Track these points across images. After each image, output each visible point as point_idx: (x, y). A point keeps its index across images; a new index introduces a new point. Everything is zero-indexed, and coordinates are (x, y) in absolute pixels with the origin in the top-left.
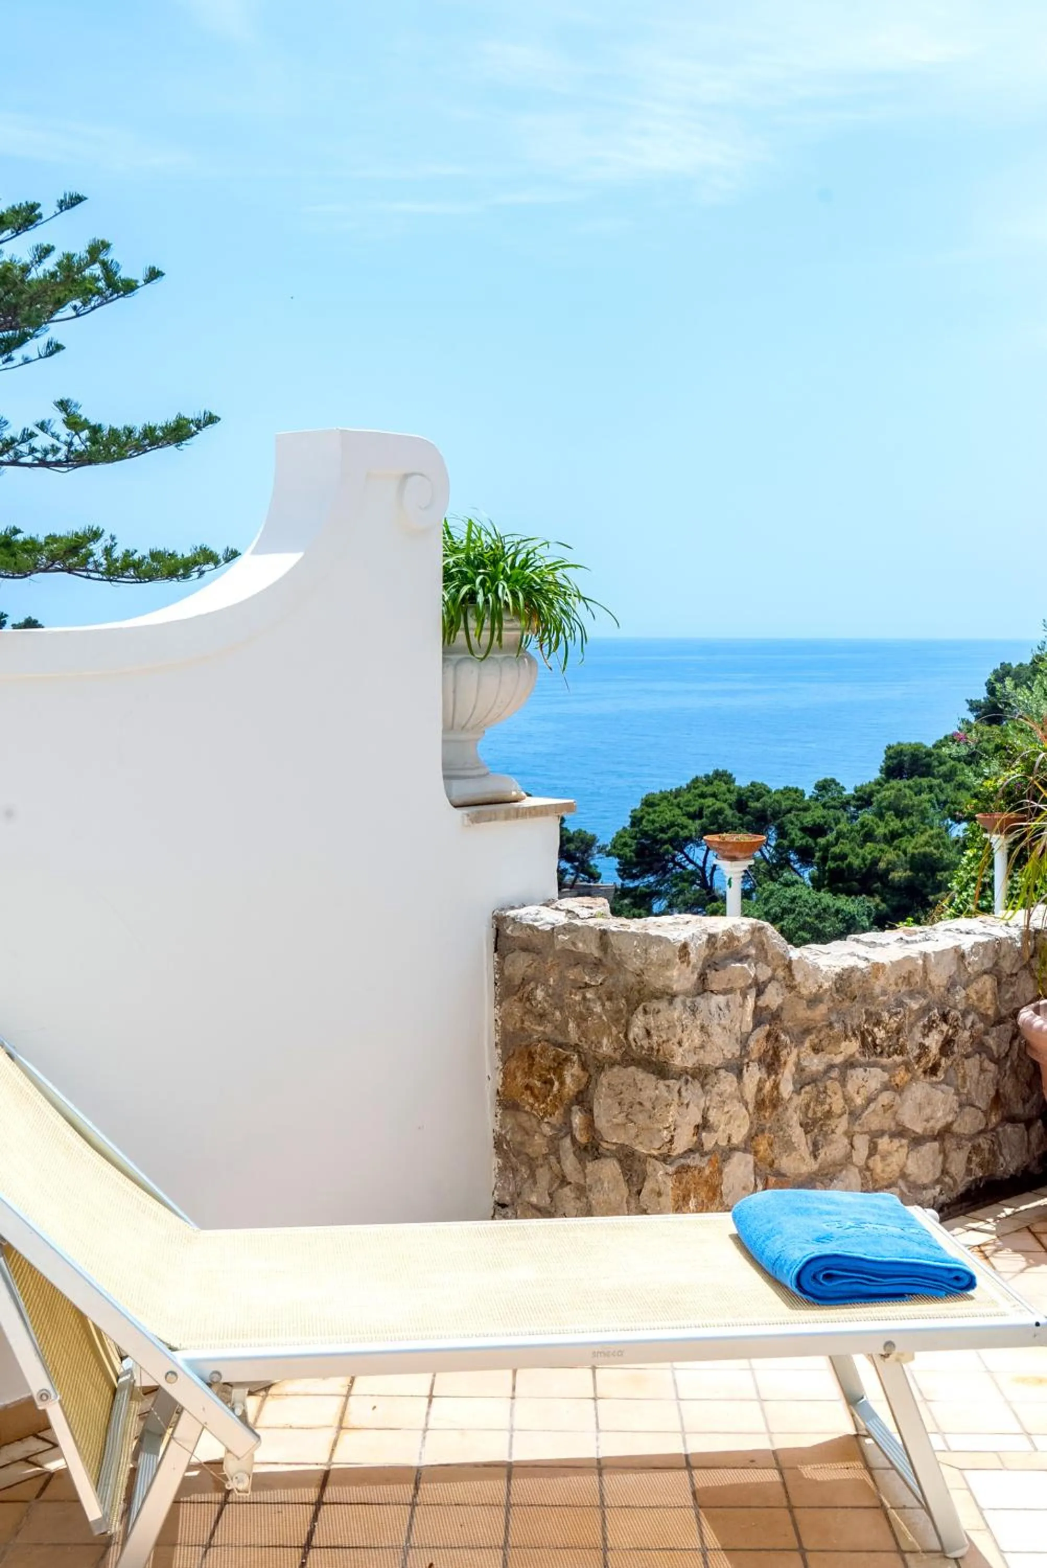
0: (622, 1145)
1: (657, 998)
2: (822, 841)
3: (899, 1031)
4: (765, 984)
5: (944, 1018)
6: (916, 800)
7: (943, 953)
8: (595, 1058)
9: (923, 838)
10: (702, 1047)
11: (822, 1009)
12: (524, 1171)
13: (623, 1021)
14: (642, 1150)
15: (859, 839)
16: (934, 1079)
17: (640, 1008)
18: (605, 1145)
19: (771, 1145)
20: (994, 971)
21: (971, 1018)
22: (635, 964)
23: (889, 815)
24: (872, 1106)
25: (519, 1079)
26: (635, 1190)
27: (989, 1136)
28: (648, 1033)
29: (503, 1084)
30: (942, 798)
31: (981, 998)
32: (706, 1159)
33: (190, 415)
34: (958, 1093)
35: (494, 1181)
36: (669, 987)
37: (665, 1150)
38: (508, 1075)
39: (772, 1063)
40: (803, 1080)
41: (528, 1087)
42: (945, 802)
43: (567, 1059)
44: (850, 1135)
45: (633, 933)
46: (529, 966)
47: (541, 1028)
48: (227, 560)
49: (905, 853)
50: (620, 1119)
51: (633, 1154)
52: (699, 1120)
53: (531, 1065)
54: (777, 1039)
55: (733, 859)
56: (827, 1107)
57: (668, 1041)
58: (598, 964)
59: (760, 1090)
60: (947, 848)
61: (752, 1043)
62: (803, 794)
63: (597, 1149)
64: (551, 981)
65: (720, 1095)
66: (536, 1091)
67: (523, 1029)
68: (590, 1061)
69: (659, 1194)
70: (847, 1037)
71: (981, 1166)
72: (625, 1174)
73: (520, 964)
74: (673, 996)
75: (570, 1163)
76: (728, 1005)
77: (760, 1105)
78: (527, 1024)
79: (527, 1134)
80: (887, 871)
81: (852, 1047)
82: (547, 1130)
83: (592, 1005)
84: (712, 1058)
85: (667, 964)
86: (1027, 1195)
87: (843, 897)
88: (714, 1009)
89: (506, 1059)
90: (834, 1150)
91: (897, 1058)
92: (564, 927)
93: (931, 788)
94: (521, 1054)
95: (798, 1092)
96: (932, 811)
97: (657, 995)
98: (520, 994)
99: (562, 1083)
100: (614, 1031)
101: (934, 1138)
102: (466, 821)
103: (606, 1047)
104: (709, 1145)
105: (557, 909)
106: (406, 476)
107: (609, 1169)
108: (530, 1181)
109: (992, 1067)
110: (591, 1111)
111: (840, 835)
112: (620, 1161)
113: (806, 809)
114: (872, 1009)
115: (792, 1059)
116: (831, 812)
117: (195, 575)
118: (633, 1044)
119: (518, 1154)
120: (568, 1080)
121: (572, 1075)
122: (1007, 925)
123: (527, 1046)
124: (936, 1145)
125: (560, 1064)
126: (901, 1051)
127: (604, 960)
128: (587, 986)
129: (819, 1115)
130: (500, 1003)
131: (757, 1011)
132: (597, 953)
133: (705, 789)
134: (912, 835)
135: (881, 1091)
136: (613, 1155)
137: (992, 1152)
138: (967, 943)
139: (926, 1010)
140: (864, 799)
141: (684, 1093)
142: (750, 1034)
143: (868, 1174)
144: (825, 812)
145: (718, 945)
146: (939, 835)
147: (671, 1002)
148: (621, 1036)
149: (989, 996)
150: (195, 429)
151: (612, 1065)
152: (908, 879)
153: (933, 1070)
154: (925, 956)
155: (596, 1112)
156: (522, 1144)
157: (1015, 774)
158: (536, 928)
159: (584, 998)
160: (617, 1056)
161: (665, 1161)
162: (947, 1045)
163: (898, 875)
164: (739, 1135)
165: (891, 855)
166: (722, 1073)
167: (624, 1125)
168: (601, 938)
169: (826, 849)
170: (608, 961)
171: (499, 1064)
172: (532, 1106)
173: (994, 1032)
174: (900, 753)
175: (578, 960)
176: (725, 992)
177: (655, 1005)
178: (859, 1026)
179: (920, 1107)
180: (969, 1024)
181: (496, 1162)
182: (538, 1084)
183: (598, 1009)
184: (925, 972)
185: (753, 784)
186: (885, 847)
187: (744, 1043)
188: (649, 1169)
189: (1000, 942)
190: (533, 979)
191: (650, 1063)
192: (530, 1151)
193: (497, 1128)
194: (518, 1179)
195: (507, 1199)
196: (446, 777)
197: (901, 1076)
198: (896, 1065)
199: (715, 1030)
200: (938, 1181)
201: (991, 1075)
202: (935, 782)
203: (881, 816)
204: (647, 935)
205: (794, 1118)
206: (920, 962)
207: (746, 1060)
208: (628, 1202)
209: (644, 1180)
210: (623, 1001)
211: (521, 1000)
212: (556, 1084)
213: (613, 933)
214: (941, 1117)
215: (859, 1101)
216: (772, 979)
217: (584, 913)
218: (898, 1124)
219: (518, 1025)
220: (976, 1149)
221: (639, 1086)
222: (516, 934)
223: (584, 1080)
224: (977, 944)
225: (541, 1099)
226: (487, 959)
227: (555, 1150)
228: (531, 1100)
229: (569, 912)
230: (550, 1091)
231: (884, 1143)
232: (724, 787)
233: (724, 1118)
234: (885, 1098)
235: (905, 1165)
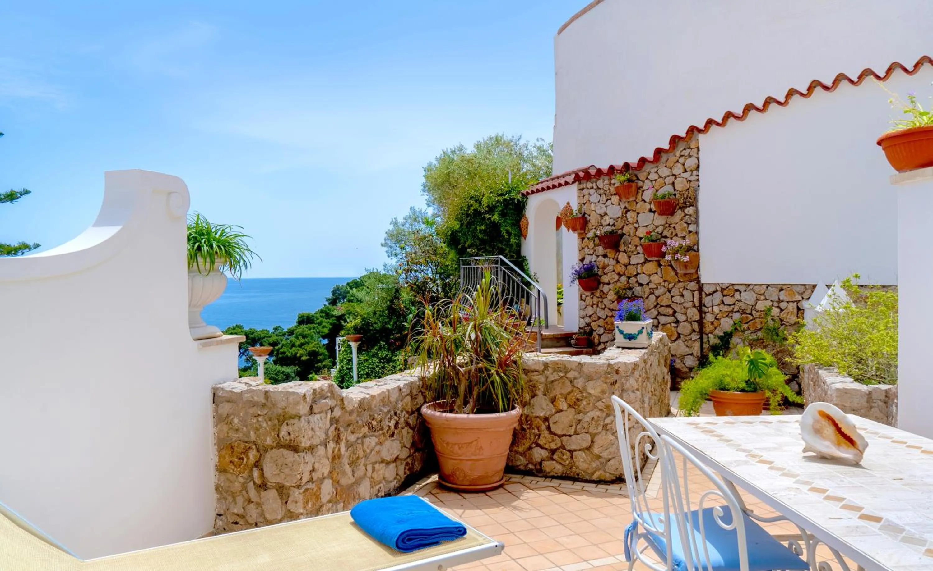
0: (278, 483)
1: (293, 418)
2: (276, 348)
3: (381, 422)
4: (334, 408)
5: (395, 414)
6: (309, 332)
7: (394, 389)
8: (263, 446)
9: (313, 345)
10: (312, 437)
11: (355, 415)
12: (230, 499)
13: (277, 429)
14: (287, 484)
15: (290, 346)
16: (393, 438)
17: (285, 423)
18: (269, 484)
19: (338, 474)
20: (411, 394)
21: (404, 412)
22: (283, 404)
23: (300, 338)
24: (373, 452)
25: (227, 459)
26: (284, 502)
27: (411, 458)
28: (289, 434)
29: (219, 462)
30: (318, 331)
31: (407, 405)
32: (314, 484)
33: (16, 190)
34: (400, 443)
35: (215, 505)
36: (299, 413)
37: (298, 483)
38: (220, 457)
39: (338, 439)
40: (349, 445)
41: (231, 462)
42: (319, 333)
43: (250, 448)
44: (365, 465)
45: (281, 391)
46: (231, 409)
47: (237, 436)
48: (35, 248)
49: (306, 350)
50: (277, 472)
51: (283, 486)
52: (311, 469)
53: (233, 452)
54: (339, 430)
55: (260, 356)
56: (357, 456)
57: (299, 436)
58: (264, 405)
59: (333, 452)
60: (320, 347)
61: (330, 433)
62: (269, 332)
63: (266, 486)
64: (241, 415)
65: (319, 456)
66: (235, 463)
67: (228, 436)
68: (261, 448)
69: (296, 502)
70: (364, 426)
71: (409, 470)
72: (280, 495)
73: (225, 408)
74: (300, 417)
75: (253, 493)
76: (321, 418)
77: (334, 458)
78: (230, 434)
79: (231, 482)
80: (300, 357)
81: (365, 430)
82: (241, 480)
83: (262, 423)
84: (316, 441)
85: (297, 403)
86: (425, 479)
87: (285, 367)
88: (316, 421)
89: (220, 450)
90: (360, 472)
91: (381, 432)
92: (247, 390)
93: (314, 328)
94: (227, 447)
95: (347, 451)
96: (314, 335)
97: (292, 417)
98: (226, 421)
99: (248, 459)
100: (273, 434)
101: (393, 462)
102: (201, 347)
103: (269, 441)
104: (315, 479)
105: (240, 383)
106: (170, 193)
107: (272, 494)
108: (233, 503)
109: (411, 431)
110: (262, 469)
111: (283, 345)
112: (277, 490)
113: (270, 337)
114: (372, 414)
115: (344, 438)
116: (279, 337)
117: (20, 253)
118: (282, 439)
119: (227, 492)
120: (251, 457)
121: (253, 455)
122: (411, 376)
123: (230, 444)
124: (394, 464)
125: (247, 450)
126: (382, 429)
127: (267, 404)
128: (259, 415)
129: (355, 459)
130: (216, 426)
131: (331, 419)
132: (263, 401)
133: (232, 331)
134: (308, 344)
135: (375, 446)
136: (274, 487)
137: (412, 464)
138: (401, 384)
139: (389, 411)
140: (291, 333)
141: (306, 458)
142: (328, 429)
143: (372, 480)
144: (277, 338)
145: (317, 393)
146: (318, 344)
147: (299, 420)
148: (276, 436)
149: (409, 404)
150: (19, 195)
151: (272, 449)
152: (307, 360)
153: (392, 435)
154: (388, 390)
155: (265, 470)
156: (229, 487)
157: (358, 320)
158: (234, 392)
159: (258, 421)
160: (274, 445)
161: (298, 488)
162: (397, 423)
163: (304, 358)
164: (326, 473)
165: (301, 351)
166: (319, 447)
167: (279, 474)
168: (265, 394)
169: (278, 350)
170: (269, 404)
171: (217, 453)
172: (233, 470)
173: (411, 417)
174: (303, 316)
175: (254, 404)
176: (320, 413)
177: (292, 421)
178: (367, 421)
179: (388, 450)
180: (403, 415)
181: (216, 496)
182: (236, 460)
183: (265, 425)
184: (389, 397)
185: (250, 329)
186: (299, 349)
187: (327, 434)
188: (291, 492)
189: (412, 383)
190: (232, 414)
191: (290, 446)
192: (232, 490)
193: (217, 481)
194: (227, 502)
195: (222, 512)
196: (190, 328)
197: (382, 438)
198: (380, 435)
199: (317, 429)
200: (395, 478)
201: (411, 434)
202: (315, 326)
203: (297, 338)
204: (288, 392)
205: (345, 461)
206: (387, 393)
207: (328, 440)
208: (281, 508)
209: (288, 497)
210: (277, 421)
211: (227, 424)
212: (245, 460)
213: (271, 392)
214: (396, 453)
215: (368, 451)
216: (336, 406)
217: (254, 384)
218: (381, 459)
219: (226, 435)
220: (407, 464)
221: (285, 457)
222: (224, 395)
223: (258, 456)
224: (405, 384)
225: (238, 466)
226: (209, 407)
227: (244, 487)
228: (233, 467)
229: (246, 383)
230: (242, 462)
231: (377, 466)
232: (240, 330)
233: (321, 466)
234: (377, 448)
235: (384, 474)
